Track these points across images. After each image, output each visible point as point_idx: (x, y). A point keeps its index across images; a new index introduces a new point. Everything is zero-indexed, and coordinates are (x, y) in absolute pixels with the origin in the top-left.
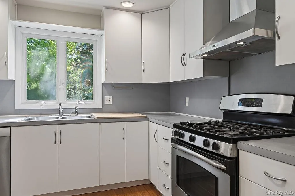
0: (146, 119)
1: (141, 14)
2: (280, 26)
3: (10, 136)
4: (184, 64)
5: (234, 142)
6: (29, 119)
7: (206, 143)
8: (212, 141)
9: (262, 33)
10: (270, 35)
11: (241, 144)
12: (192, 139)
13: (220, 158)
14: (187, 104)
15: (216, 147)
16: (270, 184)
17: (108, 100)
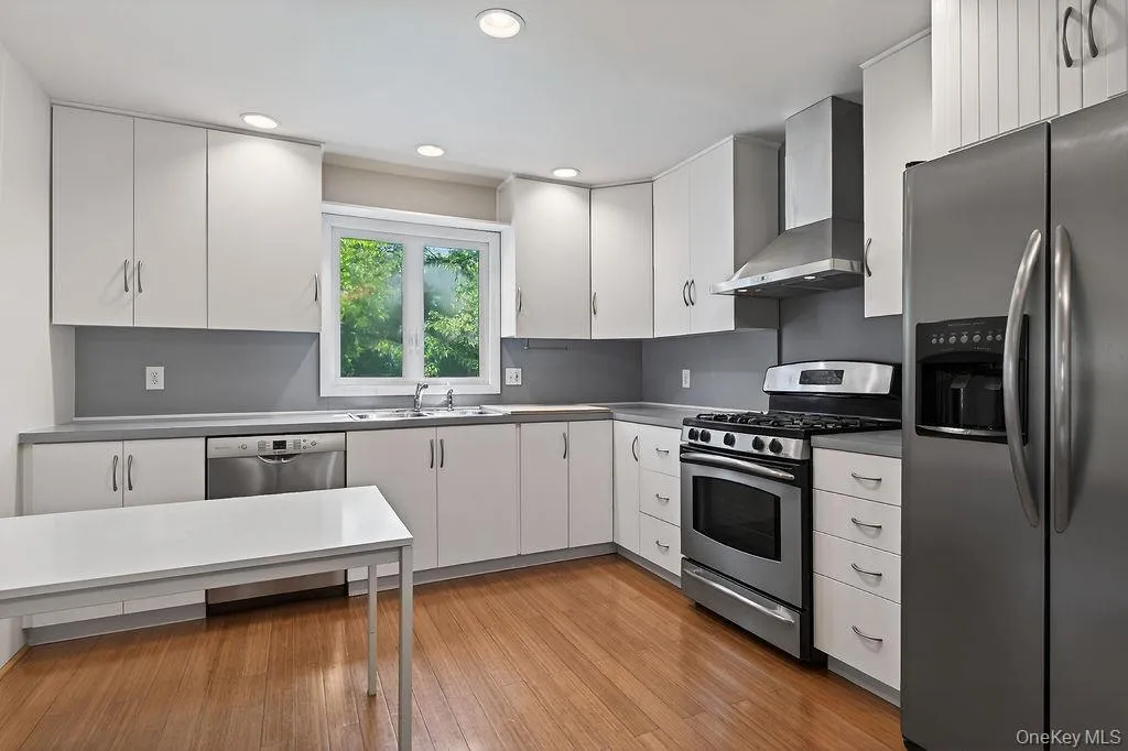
0: (606, 416)
1: (588, 189)
2: (871, 256)
3: (346, 452)
4: (689, 302)
5: (807, 435)
6: (361, 417)
7: (758, 444)
8: (768, 440)
9: (844, 265)
10: (857, 269)
11: (816, 439)
12: (729, 440)
13: (785, 463)
14: (686, 384)
15: (776, 447)
16: (859, 489)
17: (514, 376)
